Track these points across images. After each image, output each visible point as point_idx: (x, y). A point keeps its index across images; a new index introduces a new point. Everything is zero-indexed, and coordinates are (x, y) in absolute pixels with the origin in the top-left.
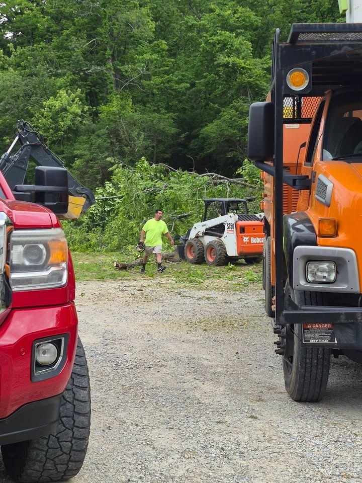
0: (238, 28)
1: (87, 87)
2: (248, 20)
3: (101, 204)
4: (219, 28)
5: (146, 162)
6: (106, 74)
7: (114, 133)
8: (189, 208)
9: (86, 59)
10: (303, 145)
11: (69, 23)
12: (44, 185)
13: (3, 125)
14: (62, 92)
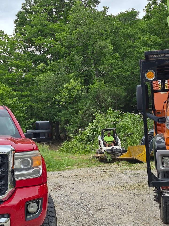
0: (152, 45)
1: (83, 77)
2: (156, 41)
3: (92, 130)
4: (143, 46)
5: (112, 110)
6: (92, 70)
7: (97, 97)
8: (132, 130)
9: (82, 64)
10: (165, 102)
11: (74, 49)
12: (40, 130)
13: (46, 97)
14: (72, 81)
